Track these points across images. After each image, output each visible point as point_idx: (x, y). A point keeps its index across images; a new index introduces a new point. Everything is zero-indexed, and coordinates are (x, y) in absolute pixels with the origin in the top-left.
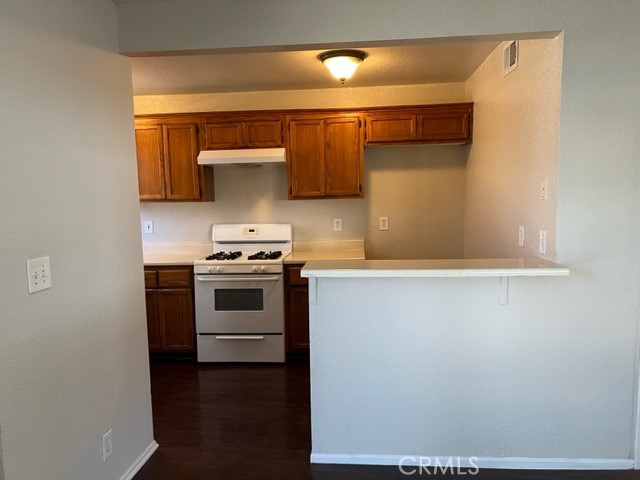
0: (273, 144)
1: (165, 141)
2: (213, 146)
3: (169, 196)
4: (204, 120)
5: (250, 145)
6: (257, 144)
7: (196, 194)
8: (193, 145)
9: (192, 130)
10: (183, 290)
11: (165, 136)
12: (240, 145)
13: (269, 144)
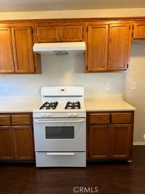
0: (78, 39)
1: (13, 37)
2: (42, 41)
3: (17, 71)
4: (36, 25)
5: (64, 40)
6: (68, 40)
7: (32, 69)
8: (30, 40)
9: (29, 31)
10: (27, 127)
11: (13, 34)
12: (58, 40)
13: (75, 40)
